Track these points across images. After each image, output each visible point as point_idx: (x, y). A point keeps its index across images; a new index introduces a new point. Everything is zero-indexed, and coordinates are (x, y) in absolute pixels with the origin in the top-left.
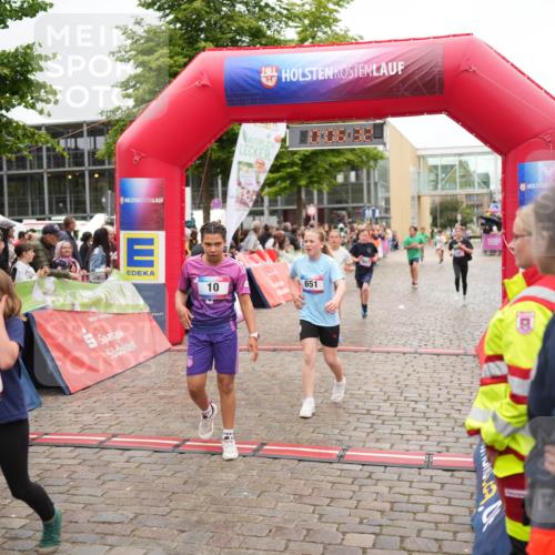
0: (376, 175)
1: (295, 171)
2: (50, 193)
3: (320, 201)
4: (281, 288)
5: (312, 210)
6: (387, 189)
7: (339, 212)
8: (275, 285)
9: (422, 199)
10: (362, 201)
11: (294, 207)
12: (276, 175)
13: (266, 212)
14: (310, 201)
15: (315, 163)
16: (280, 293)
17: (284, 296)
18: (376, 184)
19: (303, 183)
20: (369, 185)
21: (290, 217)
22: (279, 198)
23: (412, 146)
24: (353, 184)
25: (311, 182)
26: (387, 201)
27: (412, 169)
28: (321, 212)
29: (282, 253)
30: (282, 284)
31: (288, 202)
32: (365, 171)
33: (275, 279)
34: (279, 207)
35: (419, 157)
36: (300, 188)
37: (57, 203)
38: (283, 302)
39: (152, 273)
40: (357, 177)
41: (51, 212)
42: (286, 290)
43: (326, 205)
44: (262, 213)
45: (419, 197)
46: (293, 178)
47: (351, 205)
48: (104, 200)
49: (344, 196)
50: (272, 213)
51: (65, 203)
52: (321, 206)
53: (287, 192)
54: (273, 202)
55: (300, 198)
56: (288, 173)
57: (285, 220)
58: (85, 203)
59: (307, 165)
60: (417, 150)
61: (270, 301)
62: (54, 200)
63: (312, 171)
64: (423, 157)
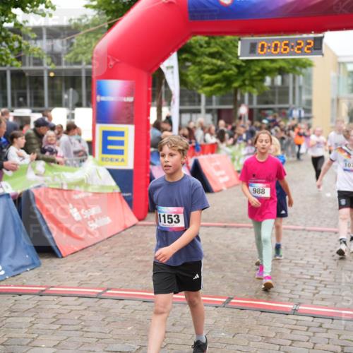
0: (301, 80)
1: (231, 75)
2: (12, 89)
3: (251, 101)
4: (222, 176)
5: (243, 110)
6: (310, 92)
7: (267, 112)
8: (218, 174)
9: (341, 101)
10: (287, 102)
11: (231, 107)
12: (213, 77)
13: (203, 111)
14: (242, 102)
15: (249, 68)
16: (222, 180)
17: (226, 183)
18: (300, 88)
19: (236, 85)
20: (294, 88)
21: (224, 115)
22: (214, 98)
23: (334, 54)
24: (279, 88)
25: (243, 85)
26: (309, 102)
27: (333, 74)
28: (251, 112)
29: (222, 146)
30: (223, 172)
31: (222, 102)
32: (291, 76)
33: (218, 168)
34: (215, 106)
35: (339, 64)
36: (236, 90)
37: (18, 97)
38: (224, 188)
39: (123, 160)
40: (283, 81)
41: (13, 105)
42: (227, 179)
43: (255, 105)
44: (199, 111)
45: (338, 100)
46: (228, 80)
47: (277, 106)
48: (65, 96)
49: (270, 97)
50: (208, 111)
51: (25, 98)
52: (251, 107)
53: (222, 93)
54: (209, 101)
55: (236, 99)
56: (224, 76)
57: (219, 118)
58: (43, 98)
59: (242, 69)
60: (338, 57)
61: (214, 187)
62: (15, 95)
63: (247, 75)
64: (344, 63)
